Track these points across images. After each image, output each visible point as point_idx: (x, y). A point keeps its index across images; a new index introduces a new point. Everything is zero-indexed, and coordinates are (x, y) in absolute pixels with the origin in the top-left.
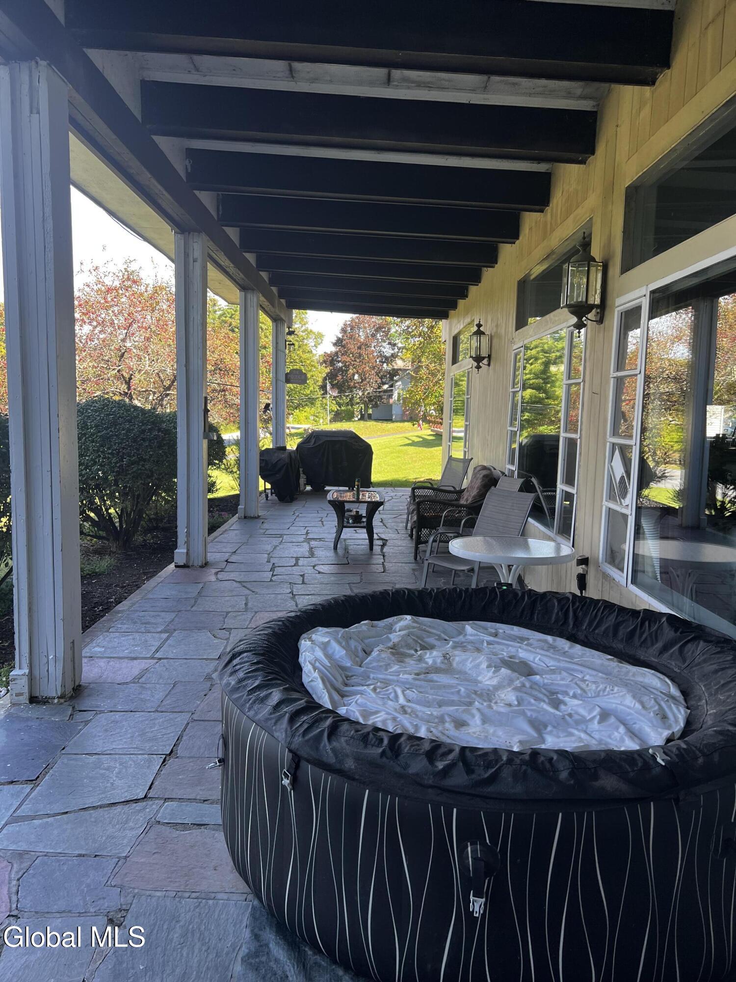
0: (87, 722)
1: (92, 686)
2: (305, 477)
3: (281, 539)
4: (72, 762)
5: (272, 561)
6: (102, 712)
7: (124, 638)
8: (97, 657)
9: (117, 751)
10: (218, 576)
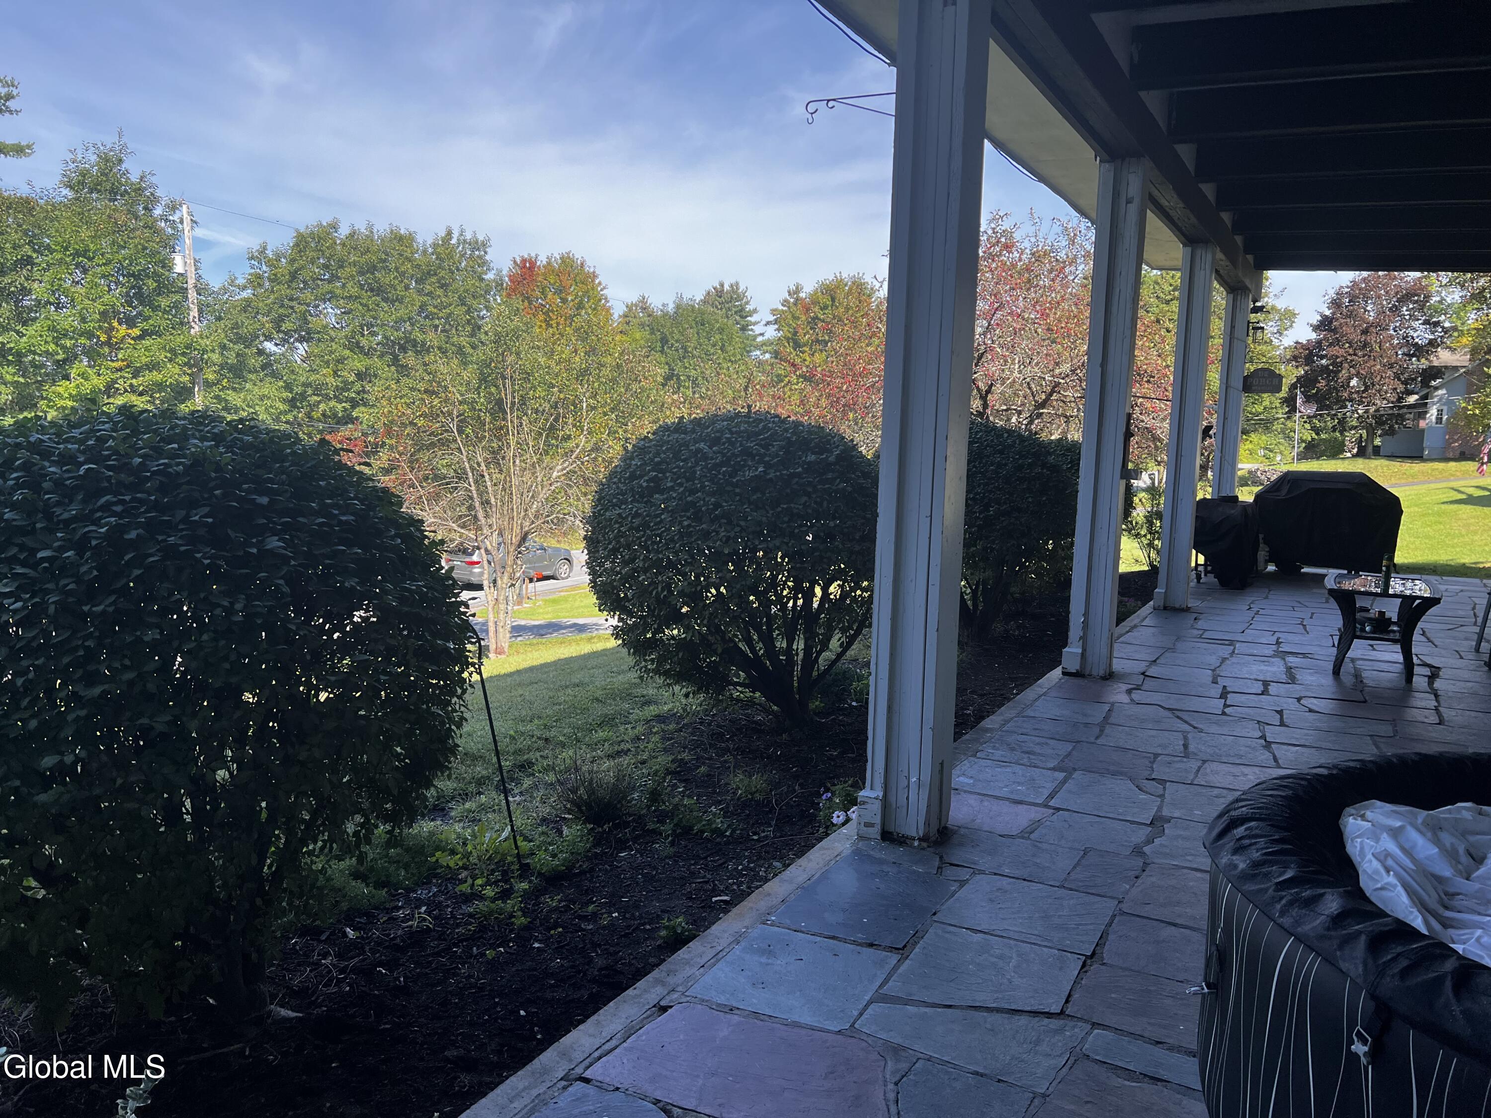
0: (963, 883)
1: (962, 831)
2: (1267, 549)
3: (1232, 648)
4: (947, 935)
5: (1222, 682)
6: (982, 872)
7: (999, 770)
8: (965, 792)
9: (1011, 935)
10: (1134, 696)
